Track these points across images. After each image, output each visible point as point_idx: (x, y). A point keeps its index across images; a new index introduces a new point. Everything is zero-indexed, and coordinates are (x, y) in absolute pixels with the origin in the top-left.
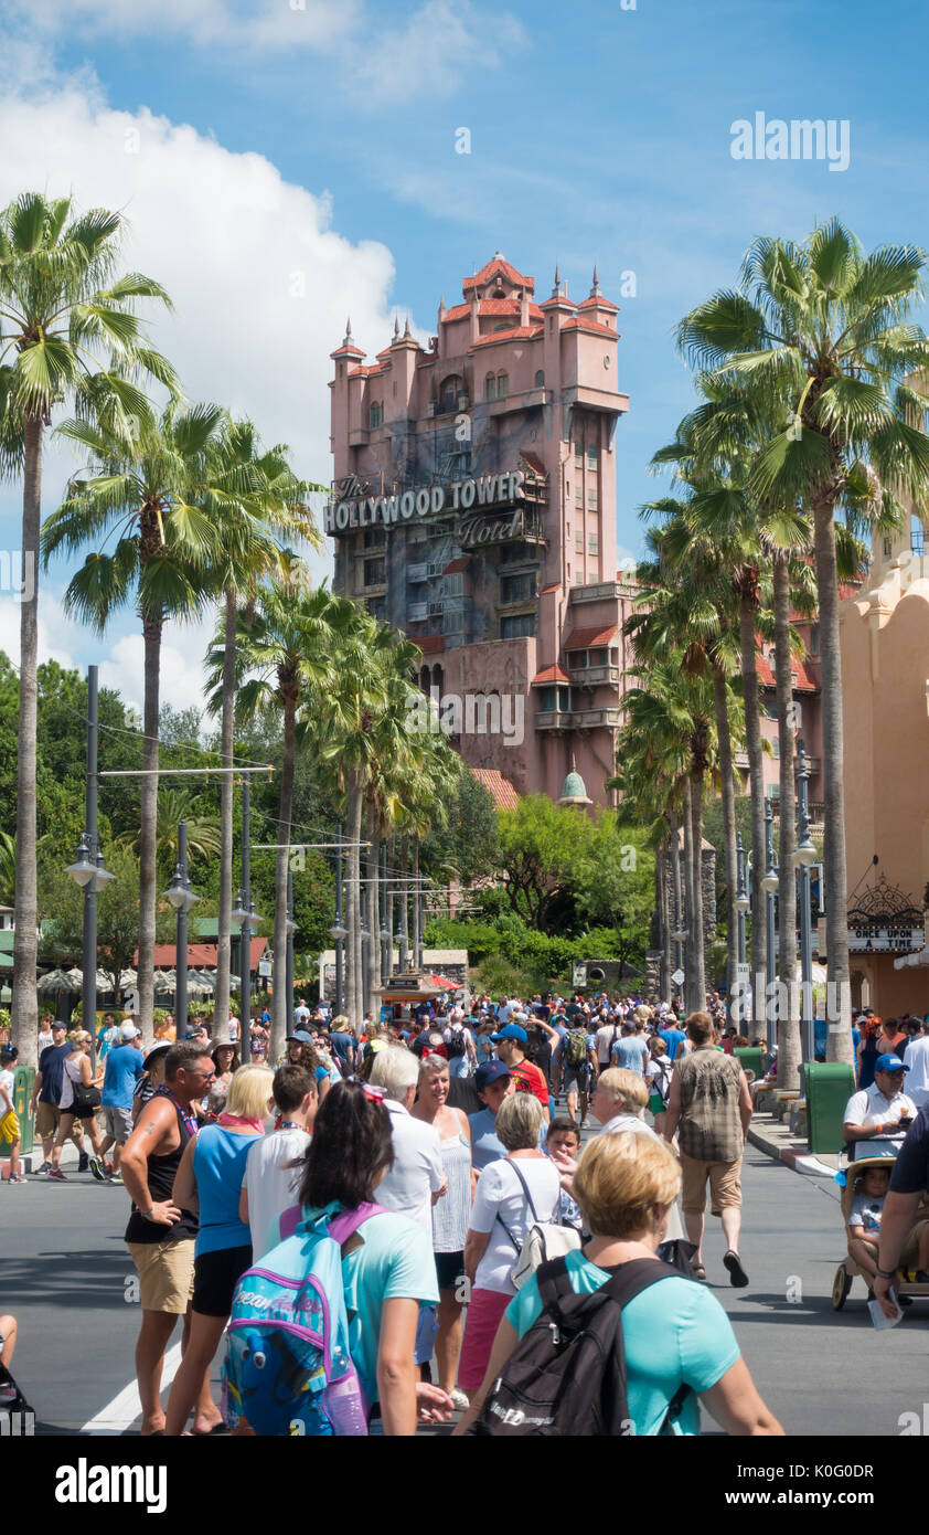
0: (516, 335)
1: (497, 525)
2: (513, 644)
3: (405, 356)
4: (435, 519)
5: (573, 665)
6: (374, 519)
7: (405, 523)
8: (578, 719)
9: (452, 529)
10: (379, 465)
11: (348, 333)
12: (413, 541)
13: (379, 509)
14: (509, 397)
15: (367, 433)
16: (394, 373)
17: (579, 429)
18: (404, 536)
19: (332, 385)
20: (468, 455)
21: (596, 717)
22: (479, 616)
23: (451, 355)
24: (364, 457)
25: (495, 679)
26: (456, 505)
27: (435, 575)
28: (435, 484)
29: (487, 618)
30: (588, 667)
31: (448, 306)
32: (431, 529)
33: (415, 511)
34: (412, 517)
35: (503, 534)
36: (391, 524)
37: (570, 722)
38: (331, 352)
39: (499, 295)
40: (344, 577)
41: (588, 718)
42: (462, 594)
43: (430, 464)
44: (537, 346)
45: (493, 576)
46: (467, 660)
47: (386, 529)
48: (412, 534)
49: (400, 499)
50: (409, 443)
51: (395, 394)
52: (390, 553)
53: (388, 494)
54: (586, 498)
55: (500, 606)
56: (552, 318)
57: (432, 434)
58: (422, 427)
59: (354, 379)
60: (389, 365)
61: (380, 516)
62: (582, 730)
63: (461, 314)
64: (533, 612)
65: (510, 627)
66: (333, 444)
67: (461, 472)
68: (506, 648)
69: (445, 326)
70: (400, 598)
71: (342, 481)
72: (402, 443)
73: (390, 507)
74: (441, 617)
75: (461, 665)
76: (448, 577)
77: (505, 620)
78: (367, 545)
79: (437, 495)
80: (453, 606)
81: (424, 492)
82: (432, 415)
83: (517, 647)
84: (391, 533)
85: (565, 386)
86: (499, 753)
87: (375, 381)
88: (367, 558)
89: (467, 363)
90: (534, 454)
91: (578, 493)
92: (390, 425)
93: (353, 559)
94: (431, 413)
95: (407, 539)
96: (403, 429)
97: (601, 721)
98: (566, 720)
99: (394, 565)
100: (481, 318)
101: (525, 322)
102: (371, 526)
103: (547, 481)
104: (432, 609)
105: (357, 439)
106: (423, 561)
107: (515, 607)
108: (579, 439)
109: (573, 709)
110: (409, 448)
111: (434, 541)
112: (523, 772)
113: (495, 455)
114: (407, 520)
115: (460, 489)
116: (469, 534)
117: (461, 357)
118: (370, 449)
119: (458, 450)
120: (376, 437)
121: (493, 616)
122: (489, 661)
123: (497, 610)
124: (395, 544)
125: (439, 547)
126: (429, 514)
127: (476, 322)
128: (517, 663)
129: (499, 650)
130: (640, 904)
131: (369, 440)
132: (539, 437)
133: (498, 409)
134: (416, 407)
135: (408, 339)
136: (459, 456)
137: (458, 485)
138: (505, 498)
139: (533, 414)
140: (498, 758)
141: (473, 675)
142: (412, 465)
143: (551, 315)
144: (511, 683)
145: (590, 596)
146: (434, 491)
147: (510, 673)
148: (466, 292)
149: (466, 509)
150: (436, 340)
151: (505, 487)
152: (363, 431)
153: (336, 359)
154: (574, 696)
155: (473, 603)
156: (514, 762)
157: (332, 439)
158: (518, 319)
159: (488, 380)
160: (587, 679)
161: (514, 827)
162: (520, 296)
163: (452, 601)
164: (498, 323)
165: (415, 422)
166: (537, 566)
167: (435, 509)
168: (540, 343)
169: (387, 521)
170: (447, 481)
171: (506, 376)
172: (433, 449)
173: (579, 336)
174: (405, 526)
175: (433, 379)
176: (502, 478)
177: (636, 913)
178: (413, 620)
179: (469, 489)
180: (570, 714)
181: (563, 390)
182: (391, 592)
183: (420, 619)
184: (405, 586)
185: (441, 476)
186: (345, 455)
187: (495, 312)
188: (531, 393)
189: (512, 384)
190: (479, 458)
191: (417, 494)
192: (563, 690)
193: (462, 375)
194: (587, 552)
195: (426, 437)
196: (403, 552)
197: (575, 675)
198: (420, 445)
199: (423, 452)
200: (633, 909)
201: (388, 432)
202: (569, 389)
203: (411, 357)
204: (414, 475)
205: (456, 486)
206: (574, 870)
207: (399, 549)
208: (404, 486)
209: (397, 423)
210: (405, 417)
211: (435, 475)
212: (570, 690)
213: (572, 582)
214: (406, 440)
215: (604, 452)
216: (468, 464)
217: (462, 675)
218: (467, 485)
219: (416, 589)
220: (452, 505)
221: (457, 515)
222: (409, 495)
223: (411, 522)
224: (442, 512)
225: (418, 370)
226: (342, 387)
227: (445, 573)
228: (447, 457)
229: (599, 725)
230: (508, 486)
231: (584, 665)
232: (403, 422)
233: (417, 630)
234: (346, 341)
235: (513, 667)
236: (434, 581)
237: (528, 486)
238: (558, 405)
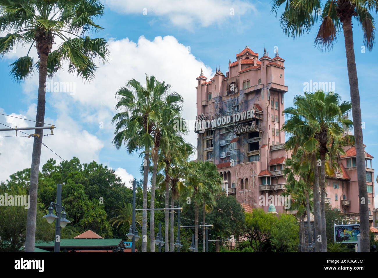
0: (252, 68)
1: (247, 126)
2: (252, 164)
3: (219, 77)
4: (228, 126)
5: (271, 170)
6: (209, 127)
7: (218, 128)
8: (273, 187)
9: (233, 129)
10: (211, 110)
11: (202, 72)
12: (221, 133)
13: (211, 124)
14: (251, 87)
15: (207, 101)
16: (215, 83)
17: (273, 97)
18: (218, 132)
19: (197, 88)
20: (238, 106)
21: (279, 186)
22: (242, 156)
23: (232, 76)
24: (206, 109)
25: (247, 175)
26: (234, 121)
27: (228, 143)
28: (228, 115)
29: (244, 156)
30: (276, 170)
31: (232, 62)
32: (226, 129)
33: (222, 123)
34: (221, 126)
35: (249, 129)
36: (214, 128)
37: (271, 188)
38: (196, 78)
39: (247, 58)
40: (200, 146)
41: (276, 187)
42: (236, 149)
43: (226, 109)
44: (259, 71)
45: (246, 143)
46: (238, 169)
47: (213, 130)
48: (221, 131)
49: (217, 120)
50: (220, 104)
51: (215, 89)
52: (214, 137)
53: (213, 119)
54: (275, 118)
55: (248, 152)
56: (263, 62)
57: (227, 100)
58: (224, 99)
59: (203, 85)
60: (214, 80)
61: (211, 126)
62: (274, 191)
63: (235, 64)
64: (258, 154)
65: (251, 159)
66: (197, 105)
67: (236, 111)
68: (250, 165)
69: (231, 68)
70: (217, 151)
71: (199, 116)
72: (218, 103)
73: (214, 123)
74: (230, 157)
75: (236, 171)
76: (232, 144)
77: (250, 157)
78: (207, 135)
79: (228, 118)
80: (233, 153)
81: (224, 117)
82: (227, 95)
83: (253, 165)
84: (214, 131)
85: (268, 83)
86: (248, 199)
87: (209, 86)
88: (207, 139)
89: (237, 78)
90: (258, 104)
91: (272, 116)
92: (214, 98)
93: (203, 140)
94: (226, 94)
95: (219, 133)
96: (218, 99)
97: (281, 187)
98: (269, 187)
99: (215, 141)
100: (242, 65)
101: (255, 65)
102: (208, 129)
103: (262, 113)
104: (227, 154)
105: (204, 103)
106: (224, 139)
107: (253, 152)
108: (272, 100)
109: (272, 184)
110: (220, 105)
111: (228, 133)
112: (256, 204)
113: (246, 106)
114: (219, 126)
115: (235, 116)
116: (238, 130)
117: (236, 77)
118: (208, 106)
119: (235, 105)
120: (210, 102)
121: (246, 155)
122: (245, 169)
123: (247, 154)
124: (216, 135)
125: (229, 135)
126: (226, 124)
127: (240, 66)
128: (253, 170)
129: (248, 166)
130: (294, 243)
131: (208, 104)
132: (260, 99)
133: (247, 91)
134: (222, 92)
135: (220, 72)
136: (235, 107)
137: (235, 115)
138: (249, 118)
139: (258, 92)
140: (248, 200)
141: (240, 174)
142: (221, 110)
143: (263, 61)
144: (252, 176)
145: (276, 148)
146: (227, 117)
147: (251, 173)
148: (237, 58)
149: (237, 122)
150: (228, 73)
151: (249, 114)
152: (206, 101)
153: (198, 80)
154: (272, 180)
155: (240, 152)
156: (253, 201)
157: (197, 104)
158: (253, 64)
159: (244, 83)
160: (276, 174)
161: (251, 219)
162: (254, 58)
163: (233, 151)
164: (247, 66)
165: (222, 97)
166: (260, 139)
167: (228, 123)
168: (260, 70)
169: (213, 127)
170: (231, 114)
171: (250, 81)
172: (227, 105)
173: (272, 67)
174: (219, 129)
175: (227, 84)
176: (248, 111)
177: (292, 246)
178: (221, 158)
179: (238, 115)
180: (271, 186)
181: (267, 84)
182: (214, 149)
183: (223, 157)
184: (219, 147)
185: (229, 113)
186: (201, 108)
187: (246, 63)
188: (257, 85)
189: (251, 84)
190: (241, 106)
191: (222, 118)
192: (268, 178)
193: (236, 82)
194: (276, 135)
195: (225, 101)
196: (218, 136)
197: (272, 173)
198: (223, 104)
199: (224, 106)
200: (291, 245)
201: (213, 101)
202: (269, 84)
203: (220, 78)
204: (222, 113)
205: (234, 115)
206: (271, 233)
207: (217, 136)
208: (218, 116)
209: (216, 97)
210: (219, 96)
211: (228, 112)
212: (270, 178)
213: (271, 144)
214: (219, 102)
215: (280, 104)
216: (238, 109)
217: (236, 174)
218: (237, 115)
219: (222, 148)
220: (233, 121)
221: (234, 124)
222: (220, 119)
223: (220, 127)
224: (229, 124)
225: (223, 81)
226: (200, 88)
227: (231, 142)
228: (231, 107)
229: (280, 189)
230: (250, 114)
231: (275, 170)
232: (218, 97)
233: (223, 161)
234: (201, 74)
235: (252, 171)
236: (228, 145)
237: (256, 114)
238: (265, 89)
